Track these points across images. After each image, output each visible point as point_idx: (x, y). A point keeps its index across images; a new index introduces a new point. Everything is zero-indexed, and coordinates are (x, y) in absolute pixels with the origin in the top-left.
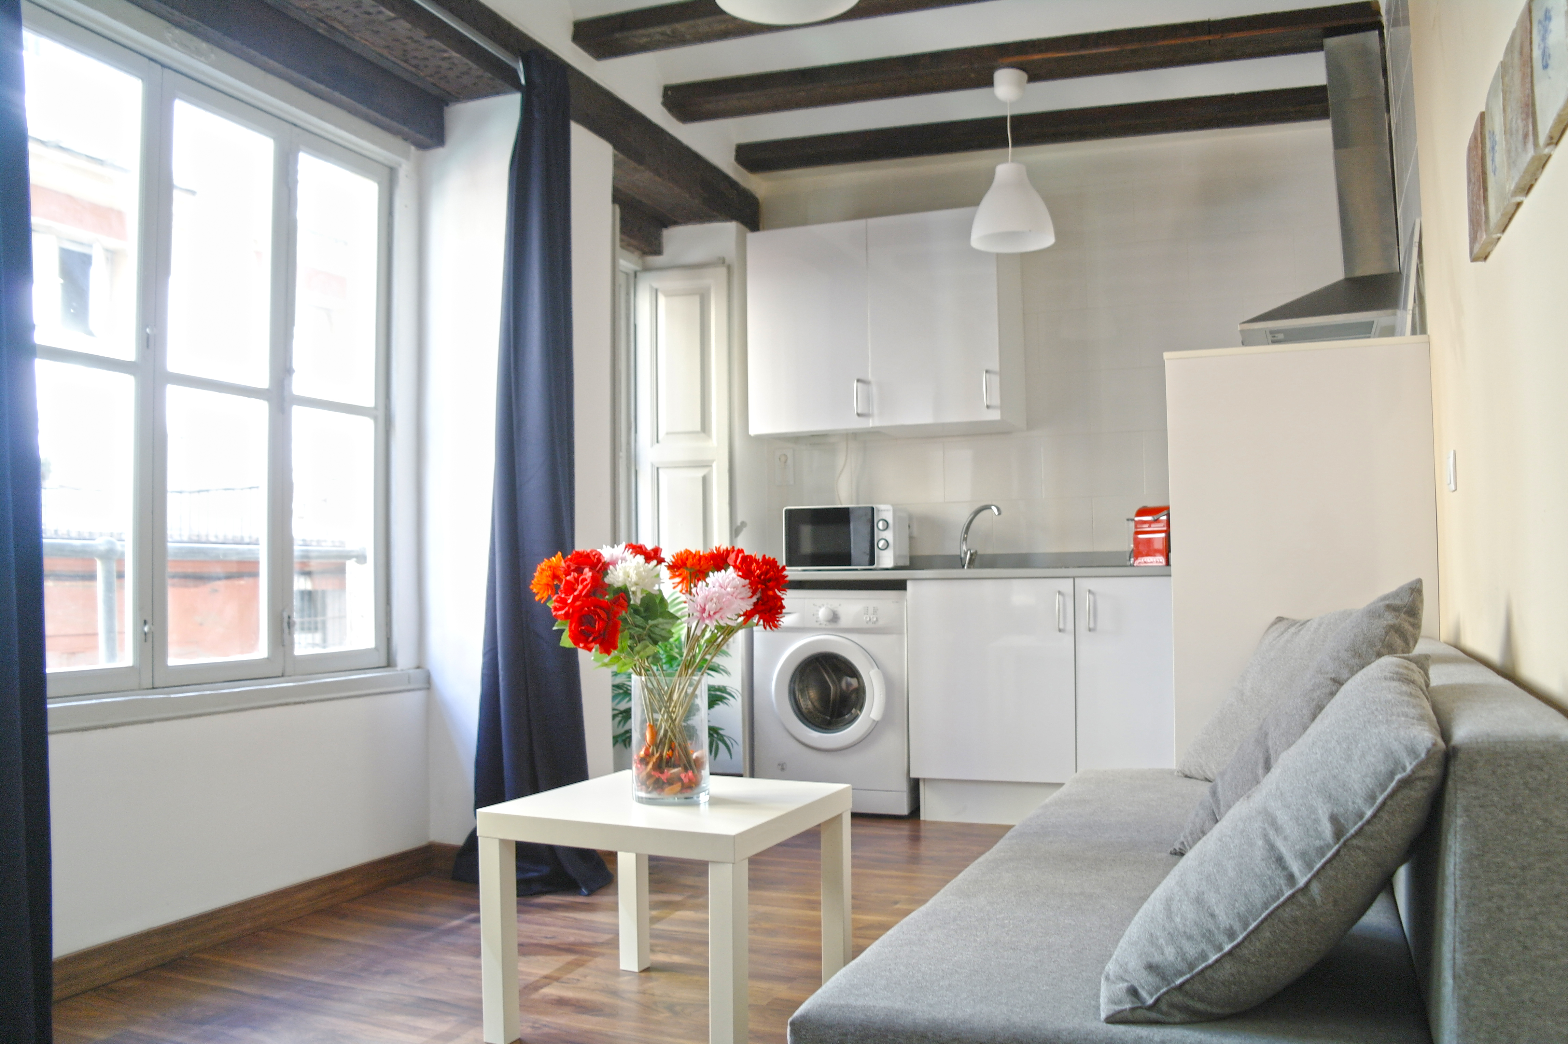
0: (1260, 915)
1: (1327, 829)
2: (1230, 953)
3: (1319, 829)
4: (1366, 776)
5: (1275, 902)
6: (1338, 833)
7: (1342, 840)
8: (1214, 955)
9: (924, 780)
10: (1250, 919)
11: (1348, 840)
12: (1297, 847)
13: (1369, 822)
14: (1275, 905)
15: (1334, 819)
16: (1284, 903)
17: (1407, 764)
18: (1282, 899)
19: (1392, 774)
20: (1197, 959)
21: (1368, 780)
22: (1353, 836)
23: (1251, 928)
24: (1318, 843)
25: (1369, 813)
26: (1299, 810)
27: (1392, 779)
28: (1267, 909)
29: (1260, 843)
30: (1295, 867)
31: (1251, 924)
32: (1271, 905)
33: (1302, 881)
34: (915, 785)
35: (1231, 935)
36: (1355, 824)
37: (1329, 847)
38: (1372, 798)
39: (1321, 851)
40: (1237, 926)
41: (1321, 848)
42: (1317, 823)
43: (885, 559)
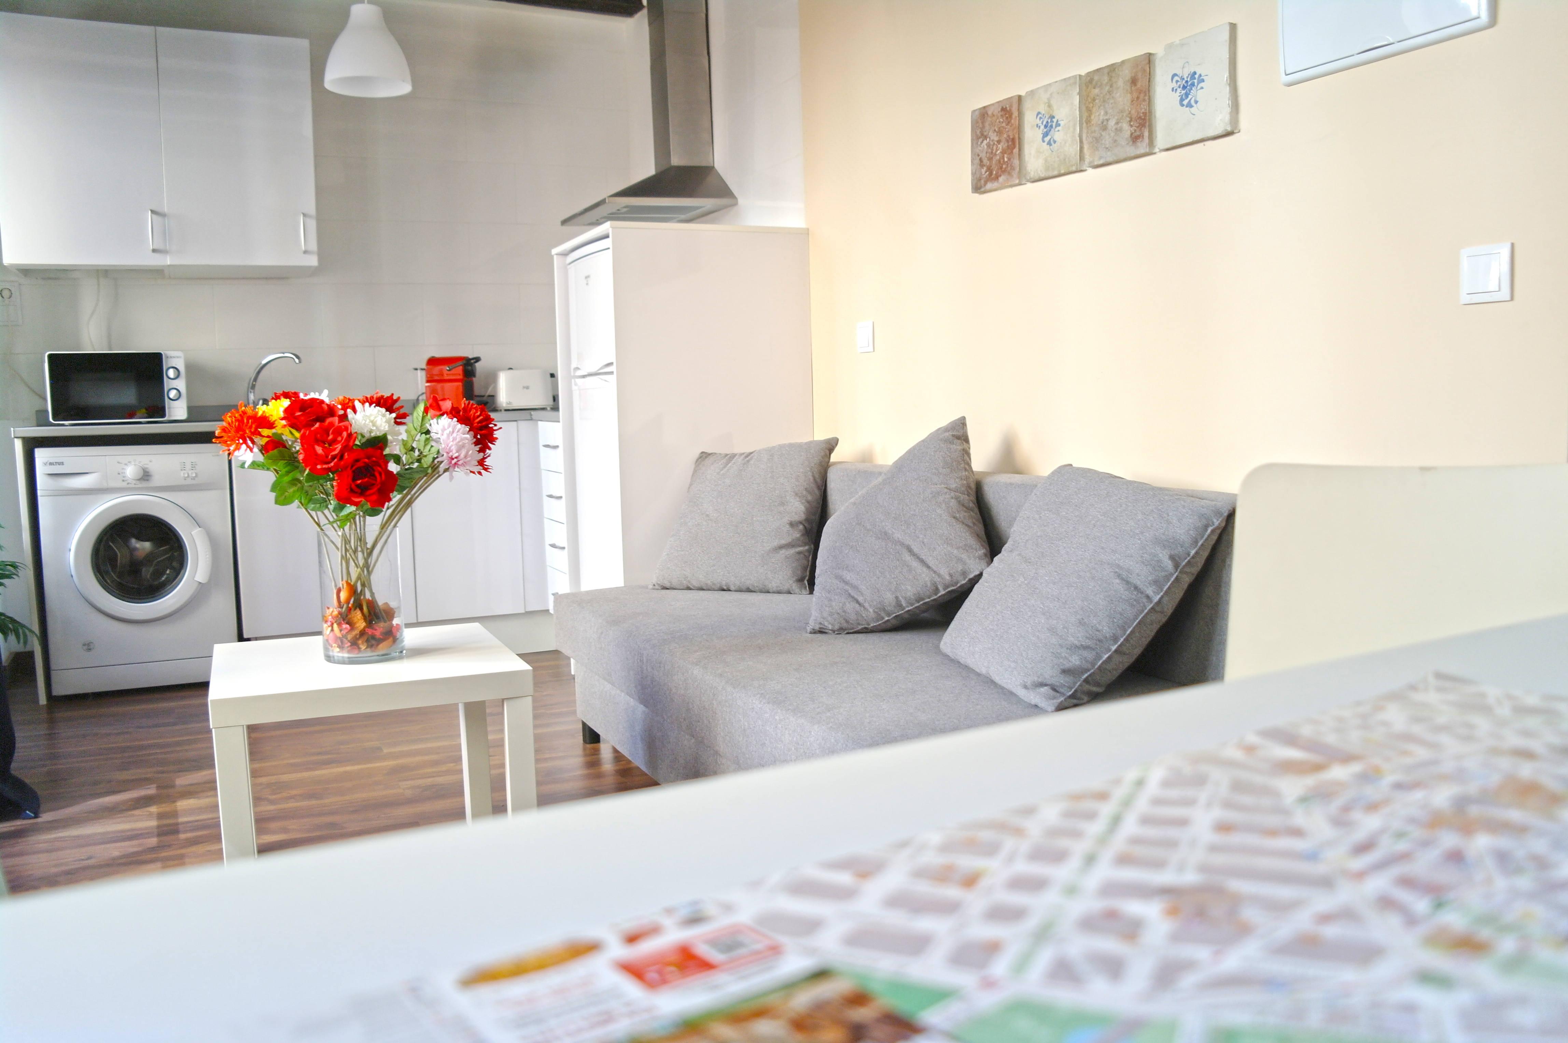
0: (1132, 625)
1: (1169, 565)
2: (1116, 651)
3: (1162, 565)
4: (1189, 530)
5: (1141, 613)
6: (1176, 566)
7: (1179, 570)
8: (1106, 655)
10: (1126, 627)
11: (1182, 568)
12: (1150, 578)
13: (1193, 557)
14: (1142, 616)
15: (1172, 558)
16: (1147, 613)
17: (1215, 520)
18: (1146, 611)
19: (1206, 527)
20: (1095, 660)
21: (1191, 532)
22: (1184, 566)
23: (1128, 632)
24: (1163, 574)
25: (1193, 552)
26: (1142, 557)
27: (1206, 530)
28: (1137, 619)
29: (1118, 581)
30: (1150, 591)
31: (1127, 631)
32: (1139, 616)
33: (1156, 599)
35: (1115, 639)
36: (1186, 559)
37: (1172, 575)
38: (1196, 542)
39: (1167, 578)
40: (1119, 632)
41: (1166, 576)
42: (1159, 561)
43: (178, 410)
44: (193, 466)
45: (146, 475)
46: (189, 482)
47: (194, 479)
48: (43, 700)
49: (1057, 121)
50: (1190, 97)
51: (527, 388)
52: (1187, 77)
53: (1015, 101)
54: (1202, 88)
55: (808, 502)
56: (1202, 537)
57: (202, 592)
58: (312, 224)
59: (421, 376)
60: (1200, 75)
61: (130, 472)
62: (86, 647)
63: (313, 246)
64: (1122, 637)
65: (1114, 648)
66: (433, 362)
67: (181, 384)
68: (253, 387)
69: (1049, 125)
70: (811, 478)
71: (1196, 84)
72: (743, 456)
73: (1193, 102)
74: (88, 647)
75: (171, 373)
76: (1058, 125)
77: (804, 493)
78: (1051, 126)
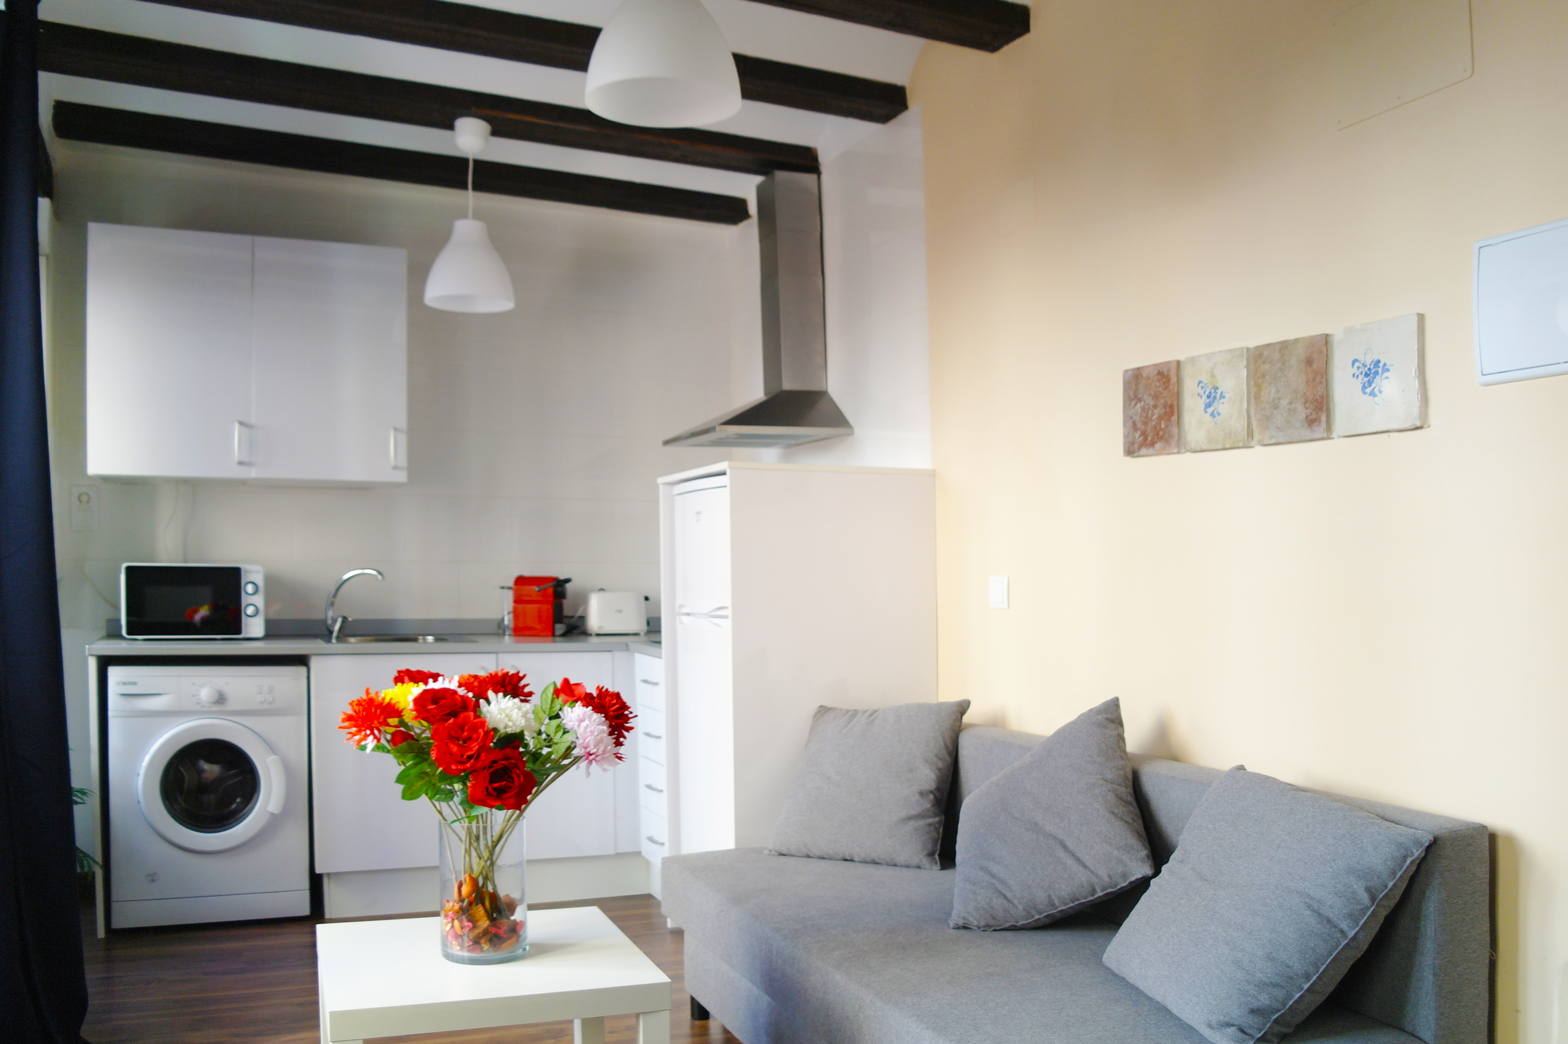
0: (1327, 961)
1: (1365, 898)
2: (1308, 990)
3: (1358, 898)
4: (1386, 860)
5: (1335, 950)
6: (1373, 898)
7: (1376, 903)
8: (1297, 993)
9: (329, 874)
10: (1319, 964)
11: (1379, 902)
12: (1344, 912)
13: (1391, 890)
14: (1336, 952)
15: (1368, 890)
16: (1342, 949)
17: (1415, 851)
18: (1341, 947)
19: (1405, 858)
20: (1285, 999)
21: (1389, 863)
22: (1381, 900)
23: (1321, 970)
24: (1359, 907)
25: (1391, 884)
26: (1335, 887)
27: (1405, 861)
28: (1331, 955)
29: (1308, 912)
30: (1344, 926)
31: (1320, 968)
32: (1333, 952)
33: (1351, 934)
34: (316, 882)
35: (1308, 977)
36: (1383, 891)
37: (1368, 908)
38: (1394, 873)
39: (1363, 911)
41: (1362, 910)
42: (1354, 893)
43: (254, 626)
44: (271, 690)
45: (221, 699)
46: (265, 706)
47: (270, 703)
48: (101, 933)
49: (1222, 393)
50: (1373, 385)
51: (620, 611)
52: (1370, 365)
53: (1174, 366)
54: (1387, 378)
55: (939, 769)
56: (1401, 868)
57: (274, 824)
58: (403, 439)
59: (509, 596)
60: (1385, 365)
61: (205, 694)
62: (150, 878)
63: (403, 462)
64: (1315, 975)
65: (1306, 986)
66: (521, 581)
67: (259, 600)
68: (332, 604)
69: (1213, 395)
70: (942, 744)
71: (1380, 373)
72: (867, 714)
73: (1376, 391)
74: (152, 878)
75: (250, 588)
76: (1222, 397)
77: (935, 759)
78: (1215, 397)
